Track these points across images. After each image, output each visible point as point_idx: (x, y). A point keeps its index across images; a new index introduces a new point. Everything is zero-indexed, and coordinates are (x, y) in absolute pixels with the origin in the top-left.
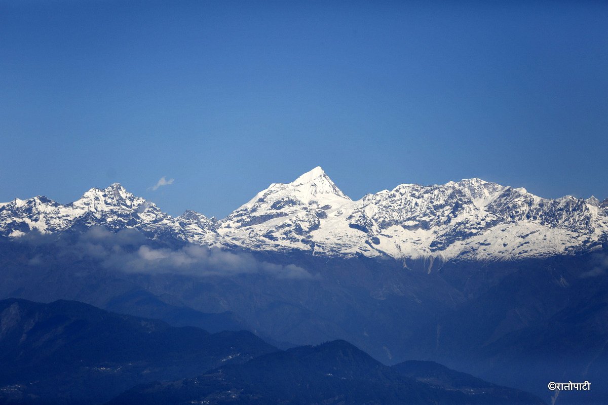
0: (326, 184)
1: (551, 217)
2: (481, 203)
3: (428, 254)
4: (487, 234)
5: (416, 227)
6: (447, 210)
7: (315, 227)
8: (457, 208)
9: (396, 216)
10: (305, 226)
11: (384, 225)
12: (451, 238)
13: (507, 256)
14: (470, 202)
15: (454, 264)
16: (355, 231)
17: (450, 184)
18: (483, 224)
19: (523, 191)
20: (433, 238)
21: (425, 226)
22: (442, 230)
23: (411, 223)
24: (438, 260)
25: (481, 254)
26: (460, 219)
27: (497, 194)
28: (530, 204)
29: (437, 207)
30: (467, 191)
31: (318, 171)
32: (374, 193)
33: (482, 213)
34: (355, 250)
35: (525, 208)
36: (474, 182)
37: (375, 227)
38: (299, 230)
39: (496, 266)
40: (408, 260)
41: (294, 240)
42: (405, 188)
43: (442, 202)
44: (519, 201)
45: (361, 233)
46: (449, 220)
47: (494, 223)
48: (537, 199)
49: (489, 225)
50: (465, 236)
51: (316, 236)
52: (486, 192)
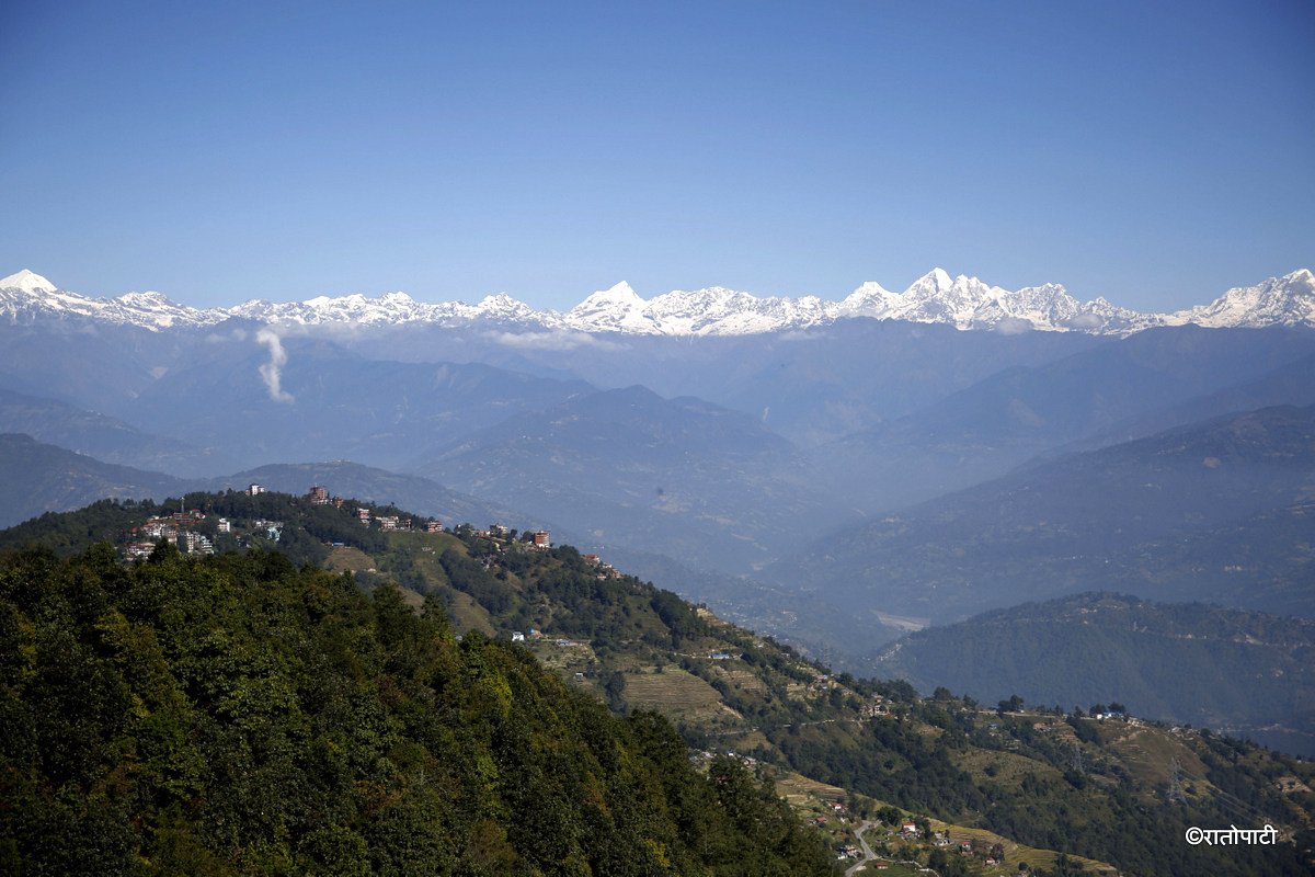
0: (630, 291)
1: (762, 309)
2: (721, 302)
3: (690, 332)
4: (725, 321)
5: (683, 317)
6: (702, 306)
7: (623, 317)
8: (707, 304)
9: (671, 310)
10: (617, 317)
11: (664, 316)
12: (703, 323)
13: (737, 333)
14: (714, 301)
15: (706, 338)
16: (646, 319)
17: (703, 290)
18: (723, 314)
19: (746, 294)
20: (693, 323)
21: (689, 316)
22: (699, 318)
23: (680, 314)
24: (696, 336)
25: (722, 332)
26: (709, 311)
27: (731, 296)
28: (750, 302)
29: (695, 305)
30: (712, 294)
31: (624, 283)
32: (658, 296)
33: (722, 308)
34: (646, 331)
35: (748, 305)
36: (717, 289)
37: (659, 317)
38: (613, 319)
39: (730, 338)
40: (679, 336)
41: (610, 325)
42: (676, 293)
43: (698, 301)
44: (743, 300)
45: (650, 320)
46: (702, 312)
47: (730, 313)
48: (754, 299)
49: (726, 315)
50: (712, 321)
51: (623, 323)
52: (724, 295)
